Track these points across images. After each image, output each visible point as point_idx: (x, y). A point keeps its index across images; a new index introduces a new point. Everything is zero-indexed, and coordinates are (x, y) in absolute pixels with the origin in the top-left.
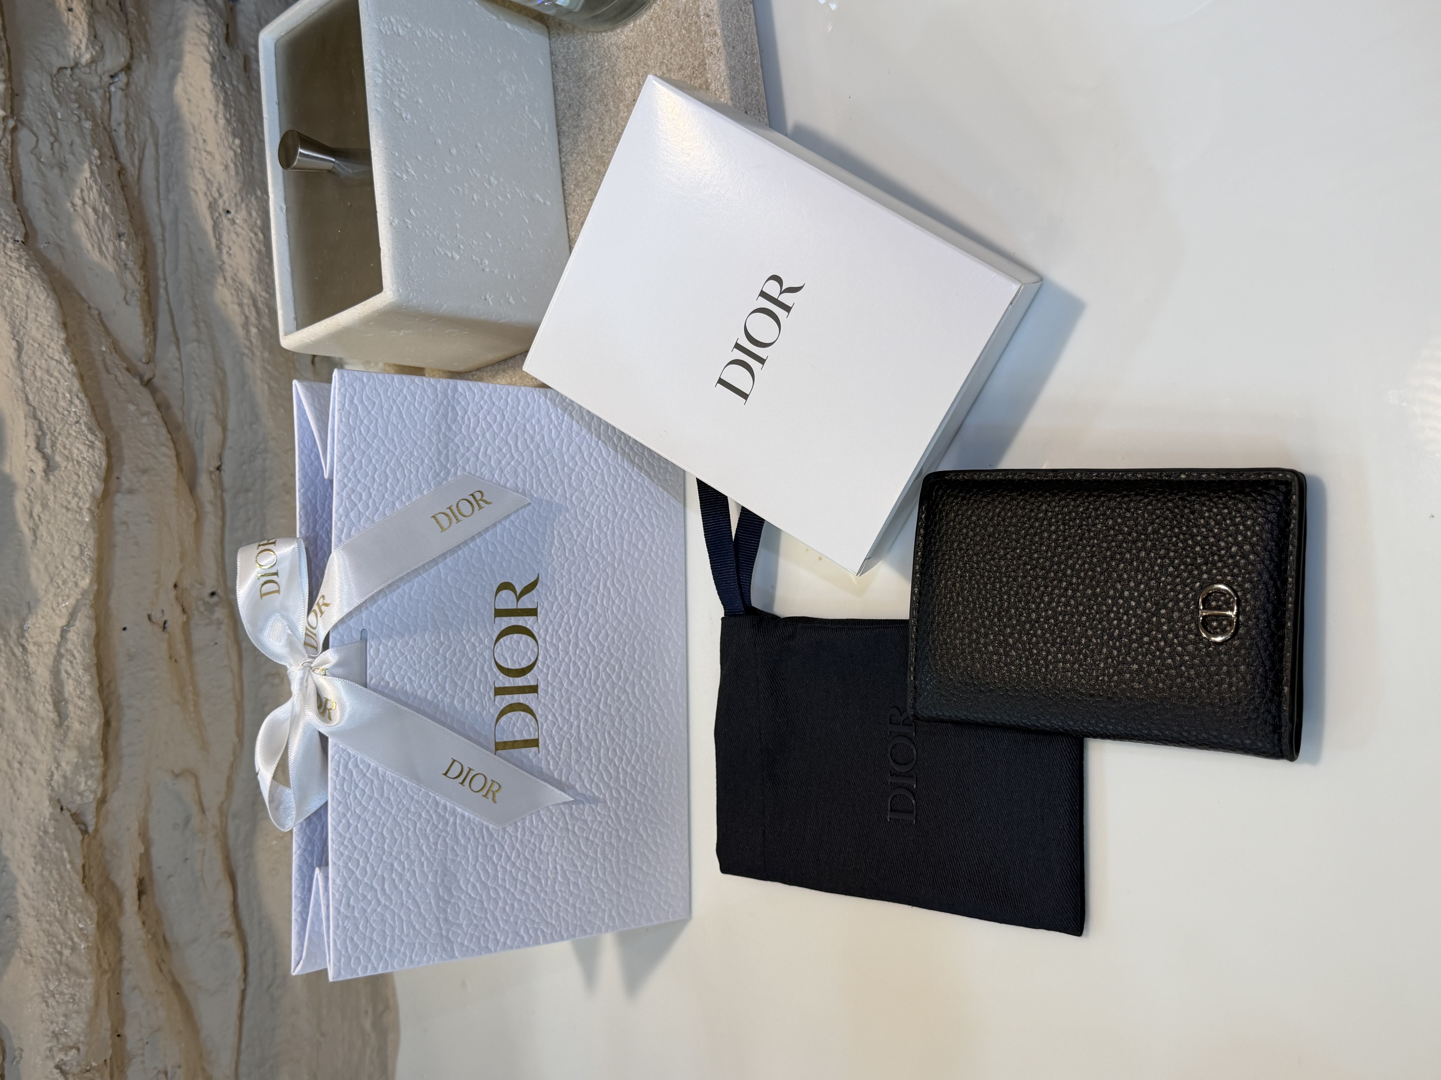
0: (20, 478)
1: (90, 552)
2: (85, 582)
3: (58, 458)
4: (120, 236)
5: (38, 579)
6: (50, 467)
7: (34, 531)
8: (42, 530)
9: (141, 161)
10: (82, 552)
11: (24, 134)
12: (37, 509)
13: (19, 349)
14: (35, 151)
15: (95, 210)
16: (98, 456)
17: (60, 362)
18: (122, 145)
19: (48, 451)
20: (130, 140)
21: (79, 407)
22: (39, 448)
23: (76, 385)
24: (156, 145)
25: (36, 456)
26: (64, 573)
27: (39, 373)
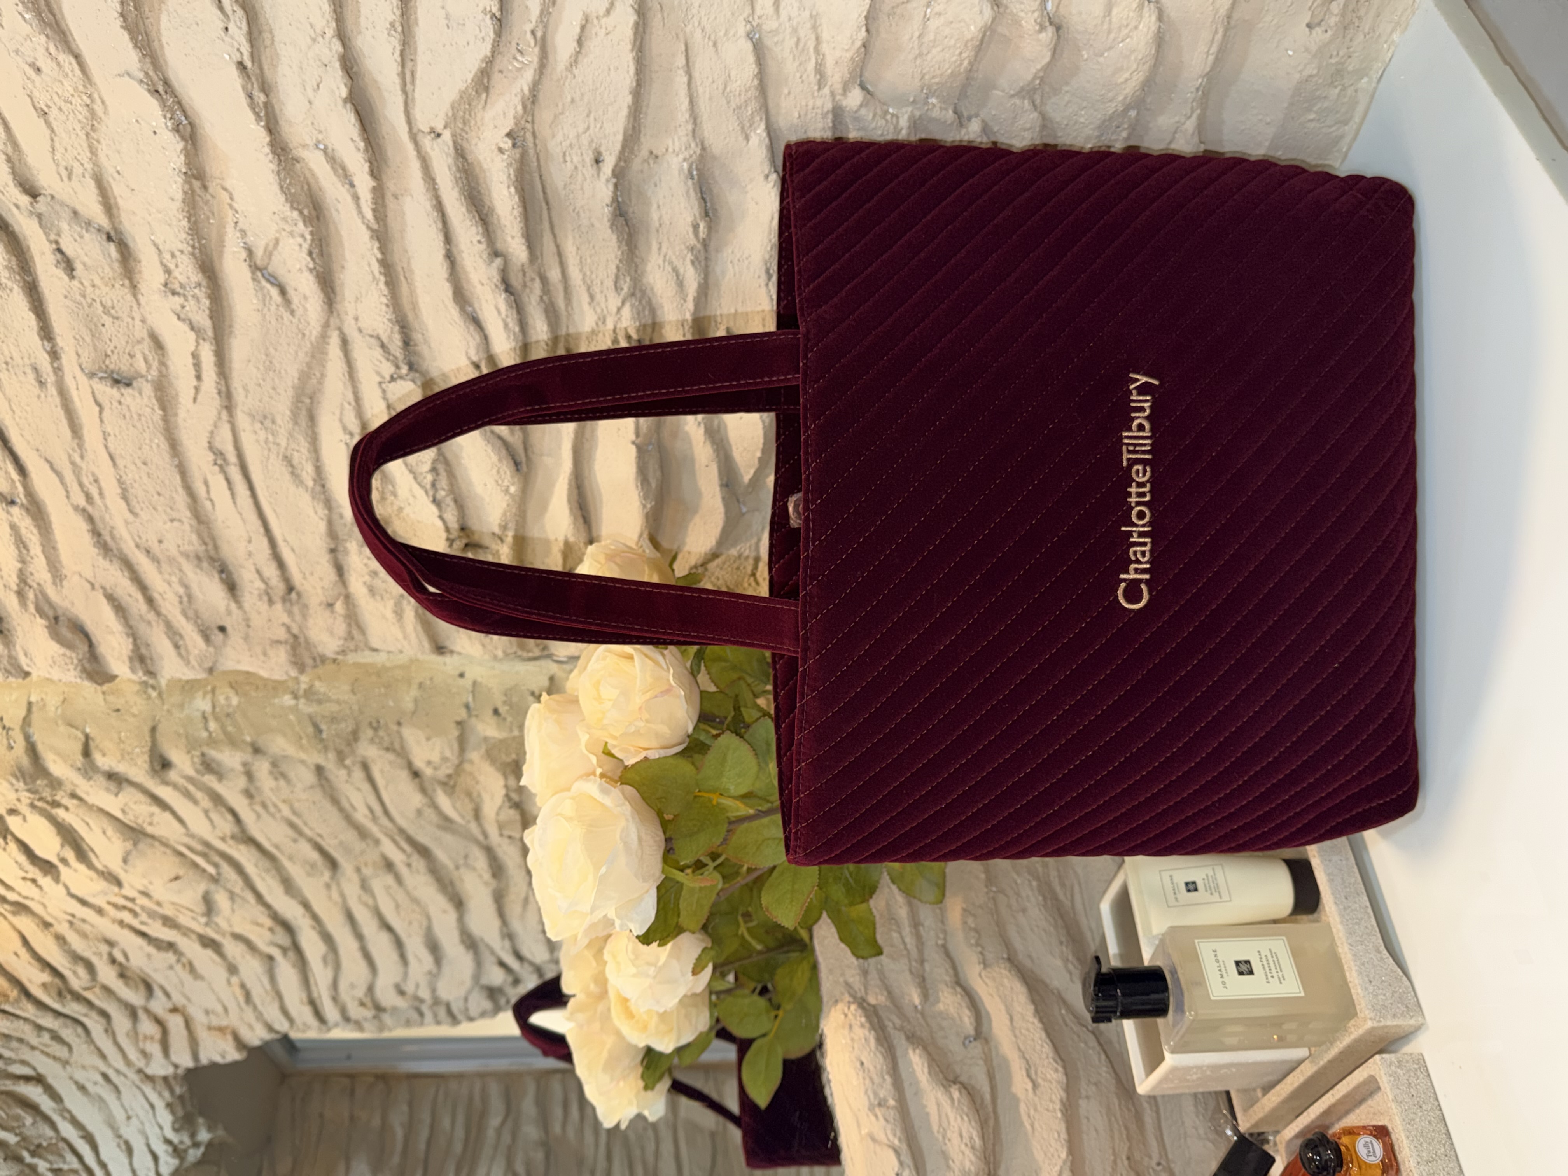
0: (1021, 1095)
1: (1064, 1135)
2: (1064, 1155)
3: (1040, 1081)
4: (1061, 943)
5: (1039, 1155)
6: (1035, 1086)
7: (1032, 1126)
8: (1037, 1125)
9: (1072, 896)
10: (1059, 1136)
11: (1001, 898)
12: (1032, 1112)
13: (1011, 1019)
14: (1009, 906)
15: (1045, 930)
16: (1060, 1076)
17: (1033, 1023)
18: (1058, 889)
19: (1034, 1076)
20: (1063, 885)
21: (1047, 1049)
22: (1029, 1076)
23: (1044, 1035)
24: (1080, 884)
25: (1027, 1080)
26: (1052, 1150)
27: (1023, 1031)
